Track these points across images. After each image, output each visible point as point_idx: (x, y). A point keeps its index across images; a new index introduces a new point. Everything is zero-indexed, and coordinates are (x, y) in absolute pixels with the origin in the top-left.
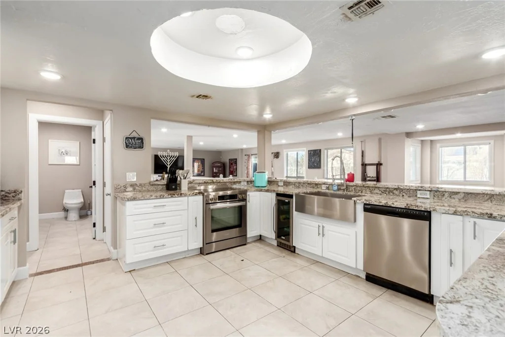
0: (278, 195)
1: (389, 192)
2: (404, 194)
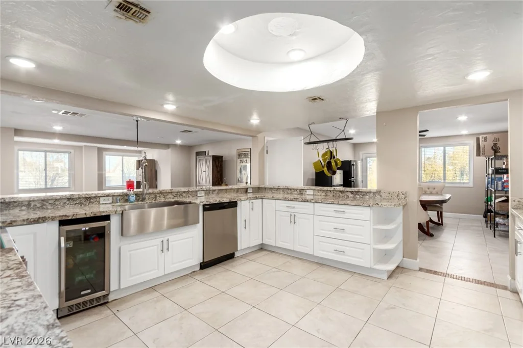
0: (63, 223)
1: (179, 196)
2: (190, 195)
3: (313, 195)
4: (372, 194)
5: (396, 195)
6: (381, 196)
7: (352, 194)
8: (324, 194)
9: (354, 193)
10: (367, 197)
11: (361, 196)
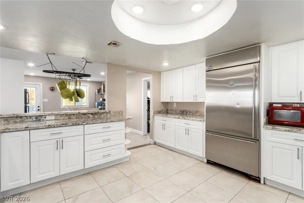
3: (55, 120)
4: (105, 114)
5: (118, 113)
6: (110, 114)
7: (92, 115)
8: (67, 117)
9: (94, 114)
10: (102, 116)
11: (99, 116)
